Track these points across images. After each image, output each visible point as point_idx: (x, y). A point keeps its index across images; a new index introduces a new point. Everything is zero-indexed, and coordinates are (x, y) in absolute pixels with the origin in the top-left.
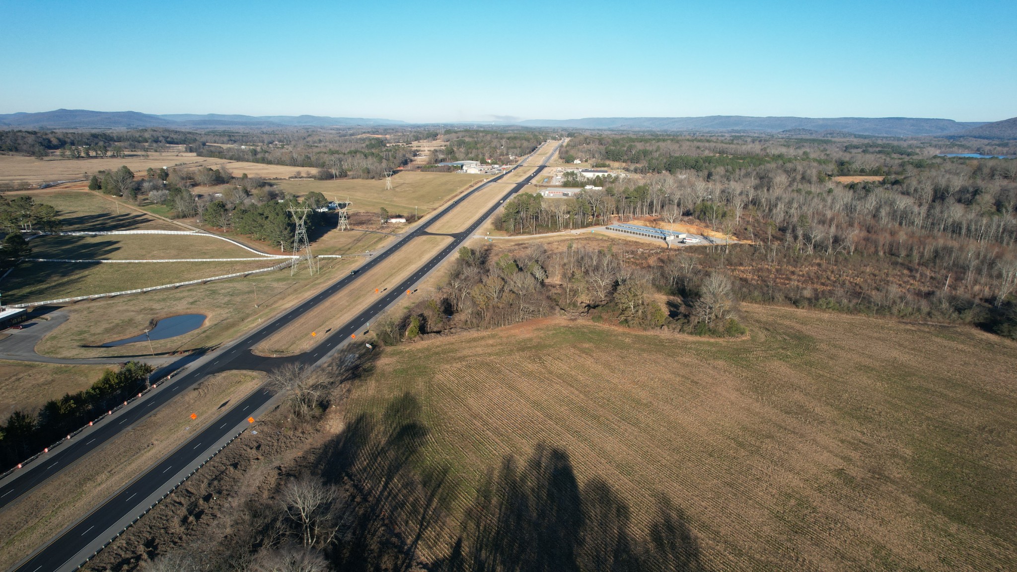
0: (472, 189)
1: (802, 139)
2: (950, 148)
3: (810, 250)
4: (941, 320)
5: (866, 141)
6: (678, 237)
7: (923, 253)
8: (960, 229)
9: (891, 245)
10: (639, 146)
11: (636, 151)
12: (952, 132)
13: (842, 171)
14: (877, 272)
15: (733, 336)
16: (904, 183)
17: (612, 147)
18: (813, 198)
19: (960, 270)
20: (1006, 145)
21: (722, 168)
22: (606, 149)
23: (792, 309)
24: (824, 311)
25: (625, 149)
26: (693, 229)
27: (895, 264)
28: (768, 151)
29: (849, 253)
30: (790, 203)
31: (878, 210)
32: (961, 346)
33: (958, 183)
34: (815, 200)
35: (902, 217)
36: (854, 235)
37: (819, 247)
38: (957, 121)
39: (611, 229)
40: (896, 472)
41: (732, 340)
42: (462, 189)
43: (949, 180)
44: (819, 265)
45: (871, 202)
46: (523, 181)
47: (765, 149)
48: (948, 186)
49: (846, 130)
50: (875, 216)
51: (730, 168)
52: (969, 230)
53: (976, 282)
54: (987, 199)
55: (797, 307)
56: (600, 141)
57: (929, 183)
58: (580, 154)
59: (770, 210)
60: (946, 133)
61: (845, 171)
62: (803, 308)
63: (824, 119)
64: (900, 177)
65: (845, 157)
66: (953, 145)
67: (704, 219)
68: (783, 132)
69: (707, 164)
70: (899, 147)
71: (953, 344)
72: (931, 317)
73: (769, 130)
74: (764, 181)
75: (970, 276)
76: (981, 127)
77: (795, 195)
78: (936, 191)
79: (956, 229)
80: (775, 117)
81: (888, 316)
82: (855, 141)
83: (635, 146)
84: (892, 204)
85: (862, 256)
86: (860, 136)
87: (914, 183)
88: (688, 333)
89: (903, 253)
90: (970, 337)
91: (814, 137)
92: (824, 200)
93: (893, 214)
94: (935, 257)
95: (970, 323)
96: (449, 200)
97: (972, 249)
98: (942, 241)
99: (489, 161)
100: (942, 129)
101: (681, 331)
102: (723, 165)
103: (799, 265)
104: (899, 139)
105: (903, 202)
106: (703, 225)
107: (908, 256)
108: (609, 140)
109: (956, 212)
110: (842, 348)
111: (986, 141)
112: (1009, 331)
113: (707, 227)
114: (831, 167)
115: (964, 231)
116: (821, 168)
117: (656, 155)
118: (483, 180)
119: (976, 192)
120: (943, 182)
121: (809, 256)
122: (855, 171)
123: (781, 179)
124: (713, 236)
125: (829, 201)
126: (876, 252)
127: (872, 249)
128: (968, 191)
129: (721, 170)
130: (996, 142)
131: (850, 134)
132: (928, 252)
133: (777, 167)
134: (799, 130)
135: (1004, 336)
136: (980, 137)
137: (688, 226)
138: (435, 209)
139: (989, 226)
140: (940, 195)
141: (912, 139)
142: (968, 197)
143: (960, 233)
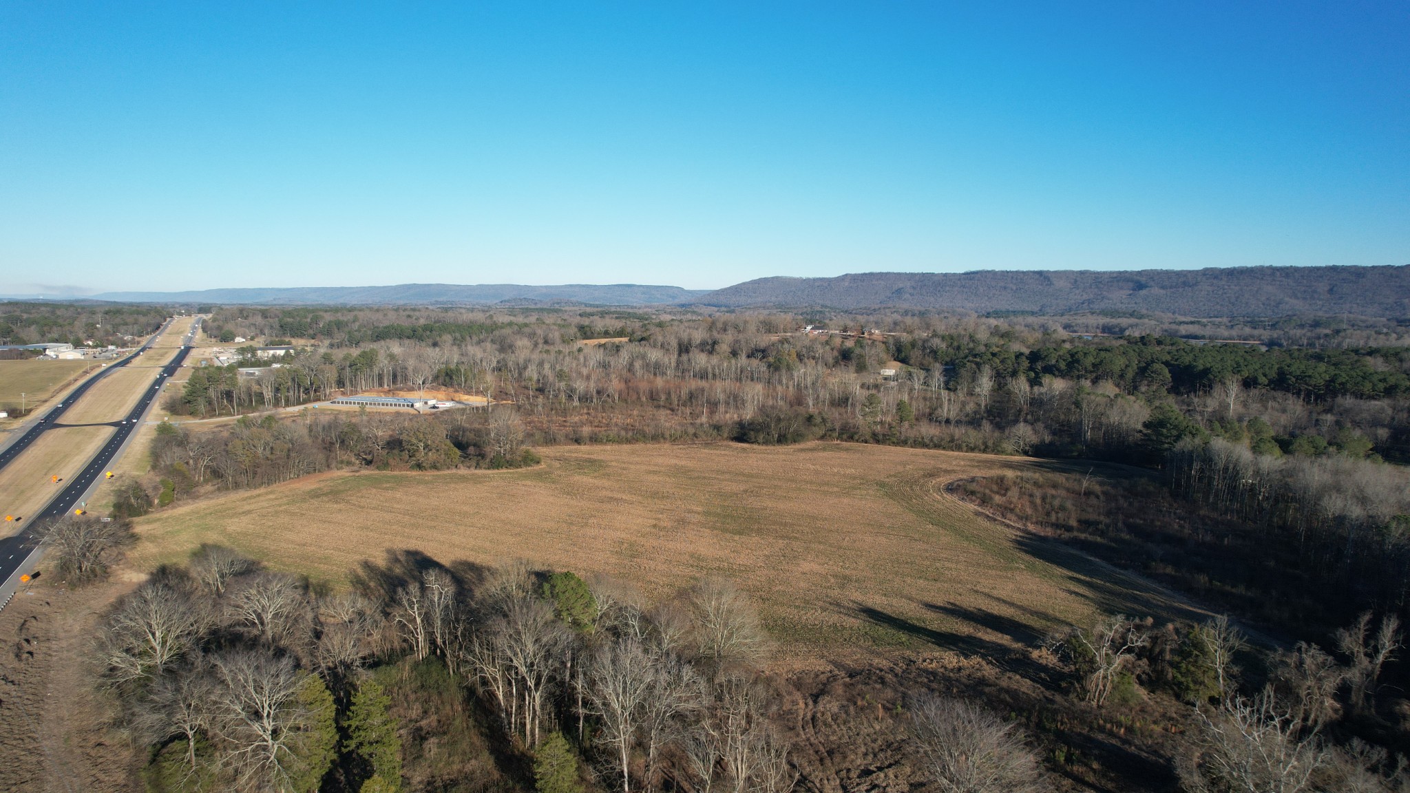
0: (88, 377)
1: (527, 309)
2: (684, 314)
3: (576, 403)
4: (705, 438)
5: (599, 309)
6: (426, 403)
7: (680, 396)
8: (707, 374)
9: (652, 393)
10: (328, 317)
11: (325, 323)
12: (683, 300)
13: (585, 334)
14: (644, 414)
15: (530, 466)
16: (650, 339)
17: (288, 320)
18: (564, 357)
19: (713, 405)
20: (733, 311)
21: (449, 336)
22: (280, 321)
23: (576, 447)
24: (605, 444)
25: (309, 320)
26: (441, 395)
27: (658, 407)
28: (495, 319)
29: (614, 401)
30: (541, 364)
31: (631, 364)
32: (723, 452)
33: (698, 336)
34: (567, 358)
35: (657, 369)
36: (615, 385)
37: (585, 398)
38: (686, 289)
39: (339, 403)
40: (695, 518)
41: (530, 468)
42: (72, 378)
43: (689, 334)
44: (588, 414)
45: (624, 357)
46: (171, 363)
47: (491, 317)
48: (690, 340)
49: (574, 299)
50: (630, 368)
51: (458, 335)
52: (714, 375)
53: (726, 412)
54: (724, 348)
55: (579, 444)
56: (263, 314)
57: (673, 338)
58: (241, 330)
59: (520, 374)
60: (677, 301)
61: (589, 333)
62: (585, 444)
63: (546, 287)
64: (645, 335)
65: (585, 321)
66: (687, 312)
67: (451, 384)
68: (501, 302)
69: (428, 333)
70: (635, 313)
71: (718, 452)
72: (697, 437)
73: (483, 302)
74: (505, 347)
75: (722, 408)
76: (709, 295)
77: (545, 356)
78: (680, 345)
79: (703, 375)
80: (488, 285)
81: (662, 440)
82: (589, 310)
83: (323, 317)
84: (643, 357)
85: (627, 403)
86: (591, 306)
87: (660, 339)
88: (485, 468)
89: (663, 397)
90: (730, 447)
91: (539, 306)
92: (576, 358)
93: (647, 366)
94: (691, 398)
95: (727, 439)
96: (61, 390)
97: (719, 389)
98: (694, 384)
99: (91, 343)
100: (674, 297)
101: (477, 466)
102: (449, 333)
103: (568, 415)
104: (632, 307)
105: (654, 355)
106: (451, 390)
107: (667, 399)
108: (277, 312)
109: (701, 360)
110: (631, 463)
111: (716, 309)
112: (755, 438)
113: (456, 391)
114: (573, 330)
115: (710, 376)
116: (563, 330)
117: (356, 326)
118: (99, 366)
119: (715, 343)
120: (685, 336)
121: (576, 407)
122: (599, 334)
123: (522, 343)
124: (467, 400)
125: (582, 359)
126: (639, 398)
127: (635, 397)
128: (707, 343)
129: (447, 338)
130: (723, 309)
131: (581, 303)
132: (684, 392)
133: (513, 333)
134: (521, 300)
135: (752, 443)
136: (709, 305)
137: (435, 393)
138: (46, 401)
139: (729, 368)
140: (684, 348)
141: (646, 307)
142: (710, 347)
143: (707, 378)
